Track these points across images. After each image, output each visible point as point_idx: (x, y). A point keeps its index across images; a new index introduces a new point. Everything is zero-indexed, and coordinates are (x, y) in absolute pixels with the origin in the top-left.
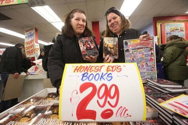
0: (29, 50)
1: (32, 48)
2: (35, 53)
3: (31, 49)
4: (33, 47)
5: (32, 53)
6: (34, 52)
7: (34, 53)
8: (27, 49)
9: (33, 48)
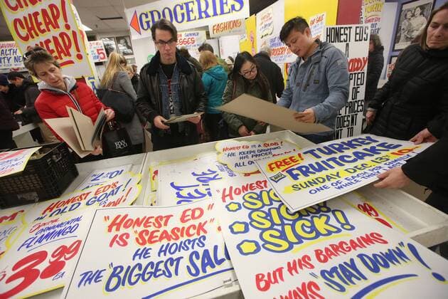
0: (42, 38)
1: (56, 26)
2: (80, 57)
3: (55, 32)
4: (61, 22)
5: (65, 59)
6: (73, 50)
7: (73, 57)
8: (24, 32)
9: (62, 29)
